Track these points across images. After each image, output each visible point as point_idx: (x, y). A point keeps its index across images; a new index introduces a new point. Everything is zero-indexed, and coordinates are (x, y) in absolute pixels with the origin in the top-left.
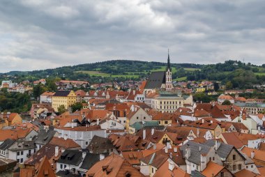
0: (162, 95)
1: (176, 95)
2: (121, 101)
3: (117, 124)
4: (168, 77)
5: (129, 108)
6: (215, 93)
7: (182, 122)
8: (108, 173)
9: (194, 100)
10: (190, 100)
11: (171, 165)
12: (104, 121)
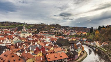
0: (23, 33)
1: (27, 33)
2: (9, 35)
3: (8, 42)
4: (24, 27)
5: (12, 37)
6: (38, 32)
7: (29, 40)
8: (6, 56)
9: (32, 34)
10: (31, 34)
11: (26, 52)
12: (4, 41)
